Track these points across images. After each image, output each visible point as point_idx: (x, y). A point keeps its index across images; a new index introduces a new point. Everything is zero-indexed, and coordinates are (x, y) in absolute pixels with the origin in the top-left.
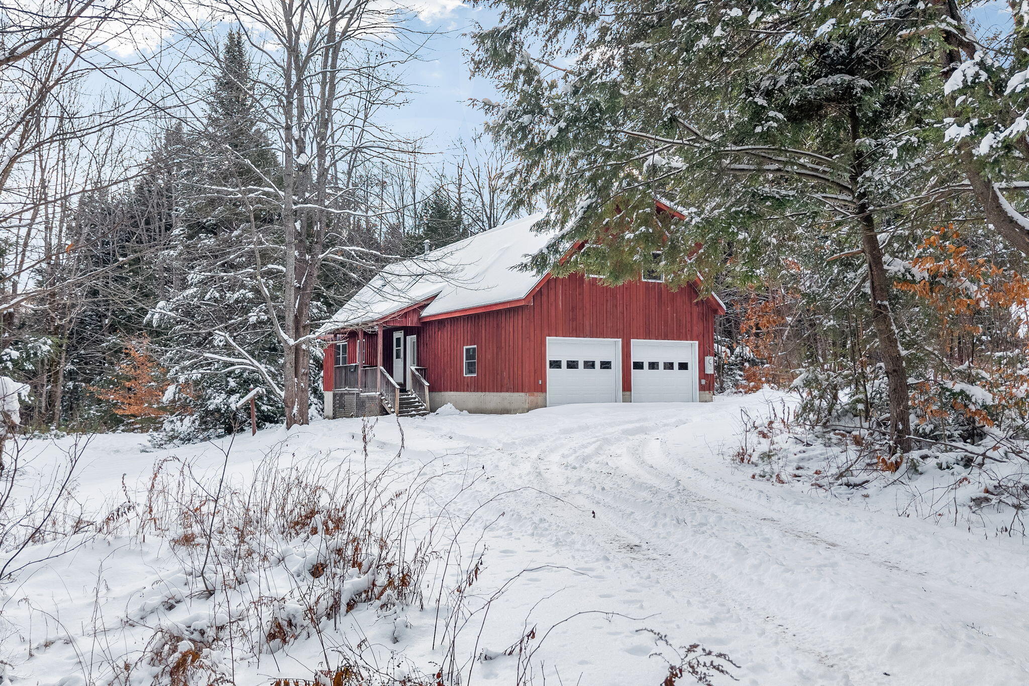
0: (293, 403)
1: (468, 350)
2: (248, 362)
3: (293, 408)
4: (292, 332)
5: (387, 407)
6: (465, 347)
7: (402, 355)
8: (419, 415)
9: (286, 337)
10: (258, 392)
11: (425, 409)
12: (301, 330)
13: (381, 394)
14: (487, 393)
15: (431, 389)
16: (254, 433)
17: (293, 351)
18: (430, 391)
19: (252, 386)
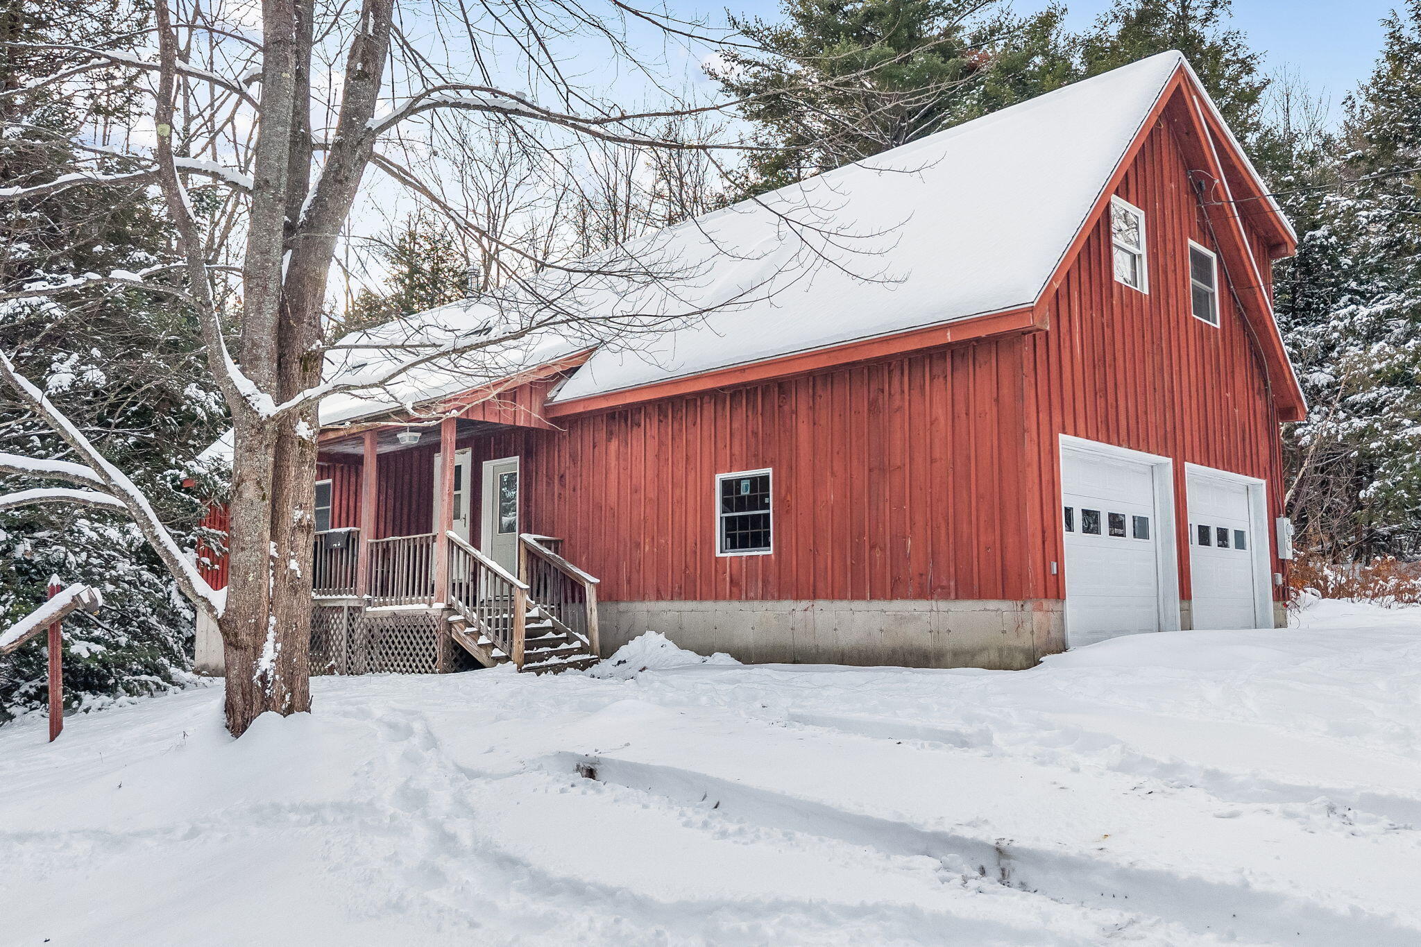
0: (259, 632)
1: (727, 485)
2: (89, 473)
3: (258, 651)
4: (267, 369)
5: (471, 646)
6: (719, 477)
7: (465, 509)
8: (574, 665)
9: (245, 386)
10: (76, 599)
11: (582, 650)
12: (296, 369)
13: (450, 609)
14: (820, 604)
15: (607, 596)
16: (55, 730)
17: (271, 438)
18: (600, 600)
19: (55, 580)
